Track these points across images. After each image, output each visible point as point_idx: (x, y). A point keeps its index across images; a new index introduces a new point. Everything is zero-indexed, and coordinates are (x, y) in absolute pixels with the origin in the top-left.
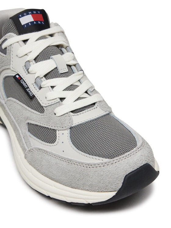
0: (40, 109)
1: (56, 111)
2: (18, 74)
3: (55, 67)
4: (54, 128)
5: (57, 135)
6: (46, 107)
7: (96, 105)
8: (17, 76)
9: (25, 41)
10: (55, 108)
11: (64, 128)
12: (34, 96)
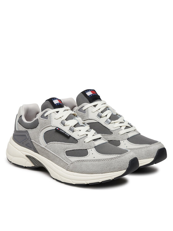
0: (75, 141)
1: (85, 141)
2: (57, 127)
3: (77, 122)
4: (86, 149)
5: (88, 152)
6: (79, 139)
7: (101, 139)
8: (57, 128)
9: (57, 112)
10: (84, 139)
11: (92, 147)
12: (70, 136)
